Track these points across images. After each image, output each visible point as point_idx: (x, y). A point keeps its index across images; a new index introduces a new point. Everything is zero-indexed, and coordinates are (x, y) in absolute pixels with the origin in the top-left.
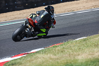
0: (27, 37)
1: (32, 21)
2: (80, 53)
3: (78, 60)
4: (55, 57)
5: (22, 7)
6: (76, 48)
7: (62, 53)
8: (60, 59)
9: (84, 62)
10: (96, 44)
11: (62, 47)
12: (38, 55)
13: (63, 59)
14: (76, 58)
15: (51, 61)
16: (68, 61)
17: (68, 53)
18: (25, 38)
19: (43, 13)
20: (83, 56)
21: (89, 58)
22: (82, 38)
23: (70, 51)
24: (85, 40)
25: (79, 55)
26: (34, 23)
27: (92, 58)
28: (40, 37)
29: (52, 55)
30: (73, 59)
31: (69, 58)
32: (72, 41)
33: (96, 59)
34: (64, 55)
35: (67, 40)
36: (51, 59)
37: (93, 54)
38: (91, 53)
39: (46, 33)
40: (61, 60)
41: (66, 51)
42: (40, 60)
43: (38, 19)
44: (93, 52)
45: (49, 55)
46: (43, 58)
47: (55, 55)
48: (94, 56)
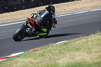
0: (28, 37)
1: (33, 21)
2: (61, 56)
3: (59, 64)
4: (35, 61)
5: (2, 11)
6: (57, 52)
7: (42, 57)
8: (40, 63)
9: (65, 66)
10: (77, 48)
11: (42, 51)
12: (18, 59)
13: (44, 63)
14: (57, 62)
15: (31, 65)
16: (49, 65)
17: (49, 57)
18: (26, 38)
19: (43, 13)
20: (64, 60)
21: (70, 62)
22: (63, 42)
23: (51, 55)
24: (65, 44)
25: (59, 59)
26: (35, 23)
27: (73, 62)
28: (41, 37)
29: (32, 59)
30: (53, 63)
31: (49, 62)
32: (52, 45)
33: (77, 63)
34: (45, 60)
35: (48, 44)
36: (31, 63)
37: (74, 58)
38: (72, 57)
39: (47, 32)
40: (42, 64)
41: (47, 55)
42: (19, 64)
43: (39, 19)
44: (74, 56)
45: (29, 59)
46: (23, 62)
47: (36, 59)
48: (75, 60)
